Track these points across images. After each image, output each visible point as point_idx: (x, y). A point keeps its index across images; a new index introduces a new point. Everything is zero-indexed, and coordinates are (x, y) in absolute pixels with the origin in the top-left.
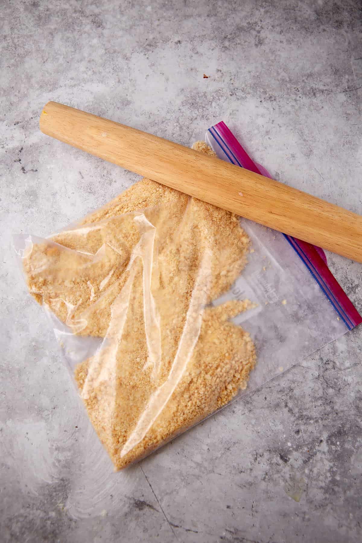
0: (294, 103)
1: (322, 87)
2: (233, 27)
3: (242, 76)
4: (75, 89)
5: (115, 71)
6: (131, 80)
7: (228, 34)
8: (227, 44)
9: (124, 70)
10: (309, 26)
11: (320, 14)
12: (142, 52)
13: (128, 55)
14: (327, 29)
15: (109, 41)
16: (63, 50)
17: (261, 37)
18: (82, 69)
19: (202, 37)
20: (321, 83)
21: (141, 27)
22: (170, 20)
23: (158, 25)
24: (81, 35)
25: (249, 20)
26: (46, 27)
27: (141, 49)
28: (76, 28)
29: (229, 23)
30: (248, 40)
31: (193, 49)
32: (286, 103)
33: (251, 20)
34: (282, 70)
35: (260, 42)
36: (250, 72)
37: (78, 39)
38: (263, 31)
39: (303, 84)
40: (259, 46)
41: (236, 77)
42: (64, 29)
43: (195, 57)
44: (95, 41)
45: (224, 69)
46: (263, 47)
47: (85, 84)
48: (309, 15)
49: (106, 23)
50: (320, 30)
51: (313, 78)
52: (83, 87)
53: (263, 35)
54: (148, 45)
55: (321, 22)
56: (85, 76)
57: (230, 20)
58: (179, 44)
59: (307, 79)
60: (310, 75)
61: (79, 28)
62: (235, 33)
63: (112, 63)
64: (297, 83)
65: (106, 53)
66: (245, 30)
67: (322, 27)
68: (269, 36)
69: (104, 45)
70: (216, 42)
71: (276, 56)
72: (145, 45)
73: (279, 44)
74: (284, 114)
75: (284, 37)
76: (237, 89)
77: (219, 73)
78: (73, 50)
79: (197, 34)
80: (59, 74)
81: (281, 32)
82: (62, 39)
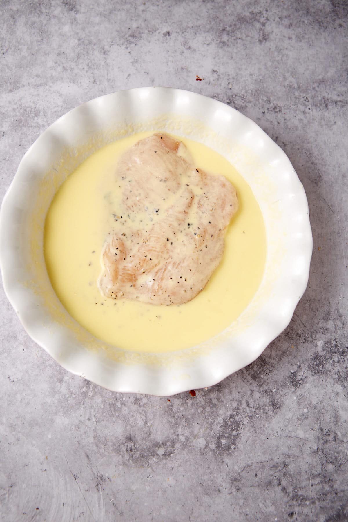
0: (302, 116)
1: (335, 98)
2: (233, 17)
3: (243, 79)
4: (41, 89)
5: (90, 67)
6: (109, 80)
7: (227, 26)
8: (225, 38)
9: (101, 67)
10: (323, 19)
11: (337, 5)
12: (123, 44)
13: (107, 48)
14: (344, 24)
15: (83, 29)
16: (27, 38)
17: (265, 31)
18: (50, 64)
19: (196, 28)
20: (335, 92)
21: (123, 13)
22: (158, 5)
23: (143, 11)
24: (50, 19)
25: (252, 9)
26: (6, 7)
27: (123, 41)
28: (43, 10)
29: (229, 12)
30: (250, 34)
31: (185, 43)
32: (293, 115)
33: (255, 9)
34: (289, 74)
35: (265, 38)
36: (251, 75)
37: (46, 25)
38: (268, 23)
39: (313, 93)
40: (263, 43)
41: (235, 80)
42: (28, 12)
43: (187, 53)
44: (66, 28)
45: (222, 70)
46: (268, 44)
47: (53, 83)
48: (324, 5)
49: (81, 6)
50: (336, 25)
51: (325, 86)
52: (51, 87)
53: (268, 28)
54: (131, 36)
55: (338, 15)
56: (54, 73)
57: (229, 8)
58: (168, 36)
59: (318, 87)
60: (322, 82)
61: (47, 11)
62: (235, 25)
63: (86, 57)
64: (306, 91)
65: (79, 44)
66: (247, 22)
67: (338, 22)
68: (276, 30)
69: (77, 34)
70: (212, 35)
71: (283, 56)
72: (127, 36)
73: (287, 41)
74: (290, 129)
75: (293, 32)
76: (236, 96)
77: (215, 75)
78: (40, 39)
79: (190, 25)
80: (22, 69)
81: (290, 26)
82: (26, 23)
